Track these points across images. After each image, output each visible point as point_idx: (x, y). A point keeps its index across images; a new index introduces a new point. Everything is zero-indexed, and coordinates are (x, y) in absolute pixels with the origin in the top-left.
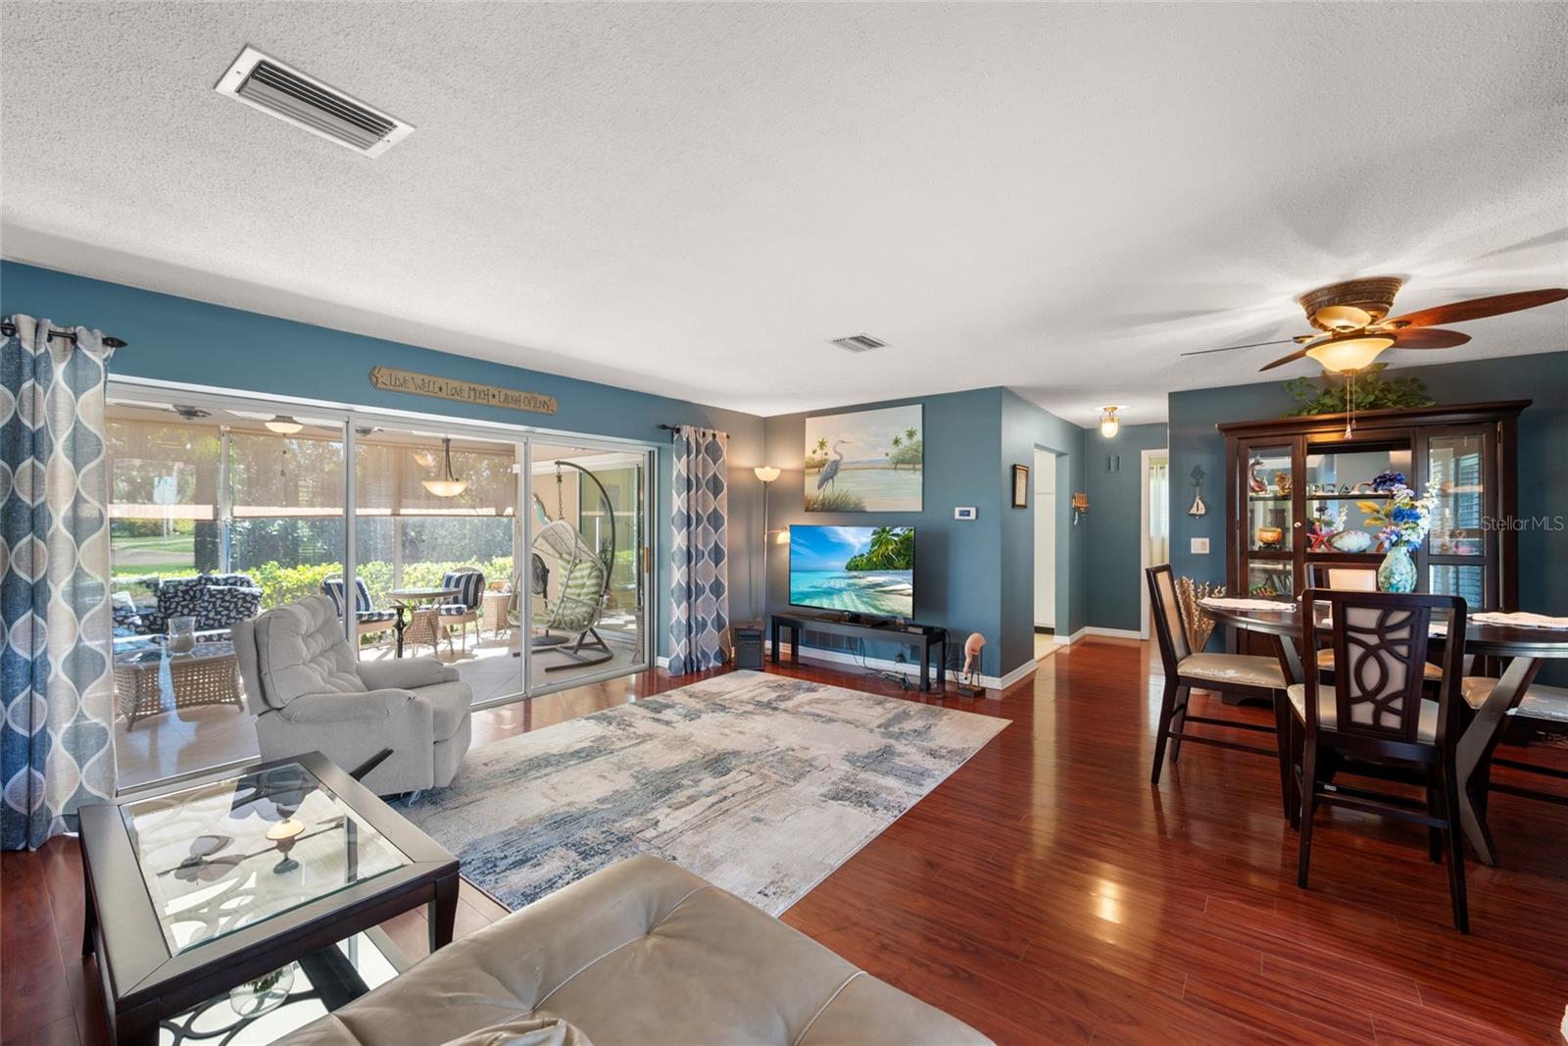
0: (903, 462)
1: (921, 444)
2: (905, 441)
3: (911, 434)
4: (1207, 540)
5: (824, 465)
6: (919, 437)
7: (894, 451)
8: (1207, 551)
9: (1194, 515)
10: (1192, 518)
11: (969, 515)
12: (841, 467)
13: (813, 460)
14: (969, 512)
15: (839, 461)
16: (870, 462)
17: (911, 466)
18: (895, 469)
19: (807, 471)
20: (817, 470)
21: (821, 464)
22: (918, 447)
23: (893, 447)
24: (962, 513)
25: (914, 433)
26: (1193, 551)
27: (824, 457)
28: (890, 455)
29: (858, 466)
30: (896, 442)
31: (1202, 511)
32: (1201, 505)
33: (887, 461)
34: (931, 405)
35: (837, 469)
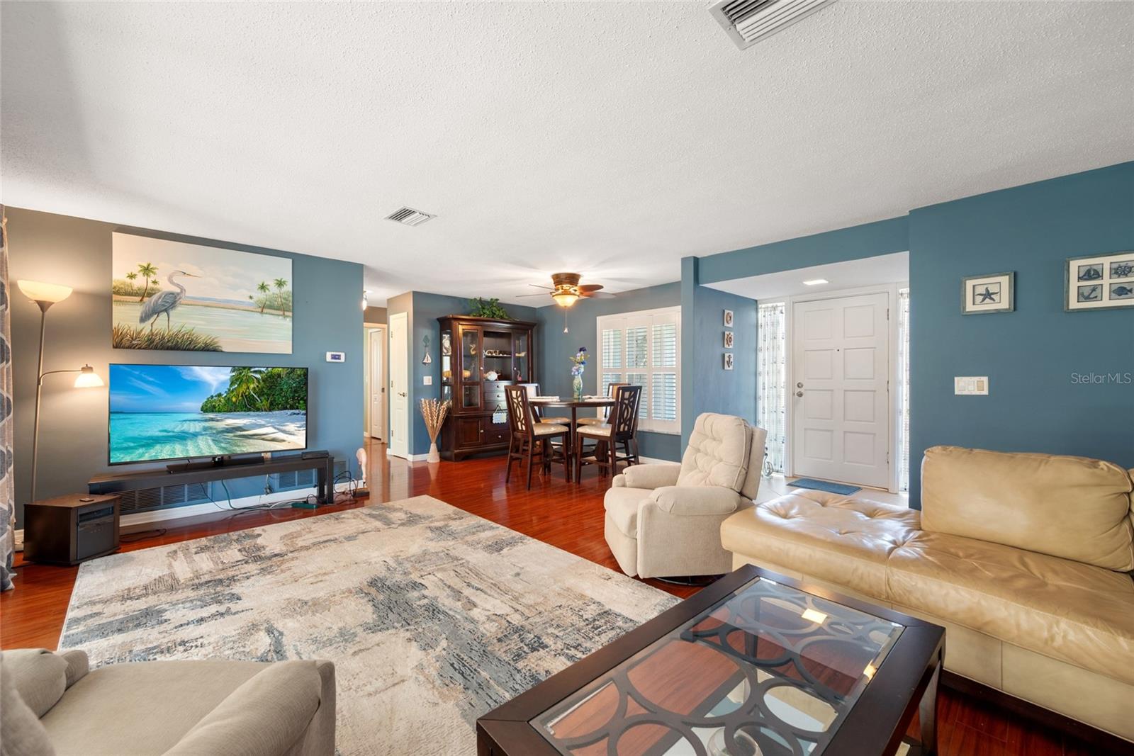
0: (271, 307)
1: (291, 295)
2: (273, 289)
3: (280, 284)
4: (431, 377)
5: (150, 295)
6: (288, 288)
7: (260, 296)
8: (431, 384)
9: (425, 364)
10: (423, 365)
11: (339, 359)
12: (182, 301)
13: (131, 285)
14: (339, 356)
15: (178, 294)
16: (228, 301)
17: (281, 313)
18: (262, 312)
19: (115, 297)
20: (138, 299)
21: (145, 294)
22: (289, 296)
23: (260, 291)
24: (334, 357)
25: (284, 282)
26: (425, 384)
27: (151, 285)
28: (255, 299)
29: (207, 303)
30: (263, 287)
31: (430, 361)
32: (429, 358)
33: (250, 304)
34: (302, 263)
35: (175, 302)
